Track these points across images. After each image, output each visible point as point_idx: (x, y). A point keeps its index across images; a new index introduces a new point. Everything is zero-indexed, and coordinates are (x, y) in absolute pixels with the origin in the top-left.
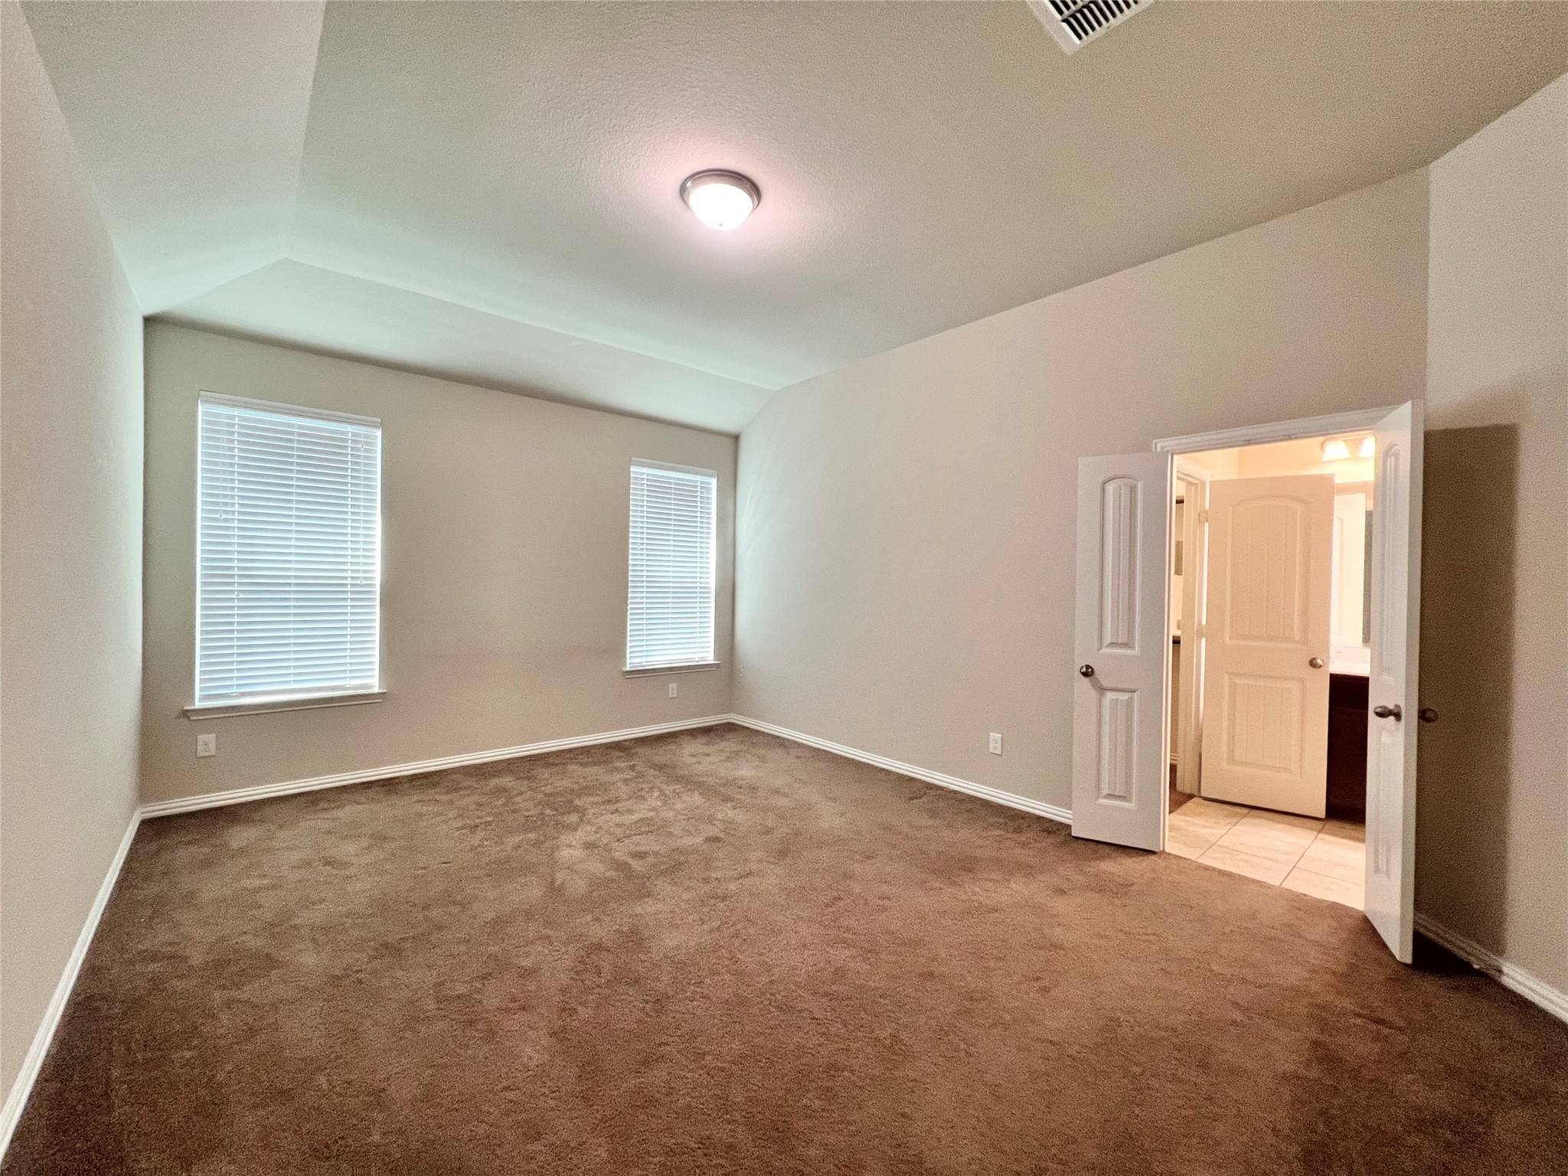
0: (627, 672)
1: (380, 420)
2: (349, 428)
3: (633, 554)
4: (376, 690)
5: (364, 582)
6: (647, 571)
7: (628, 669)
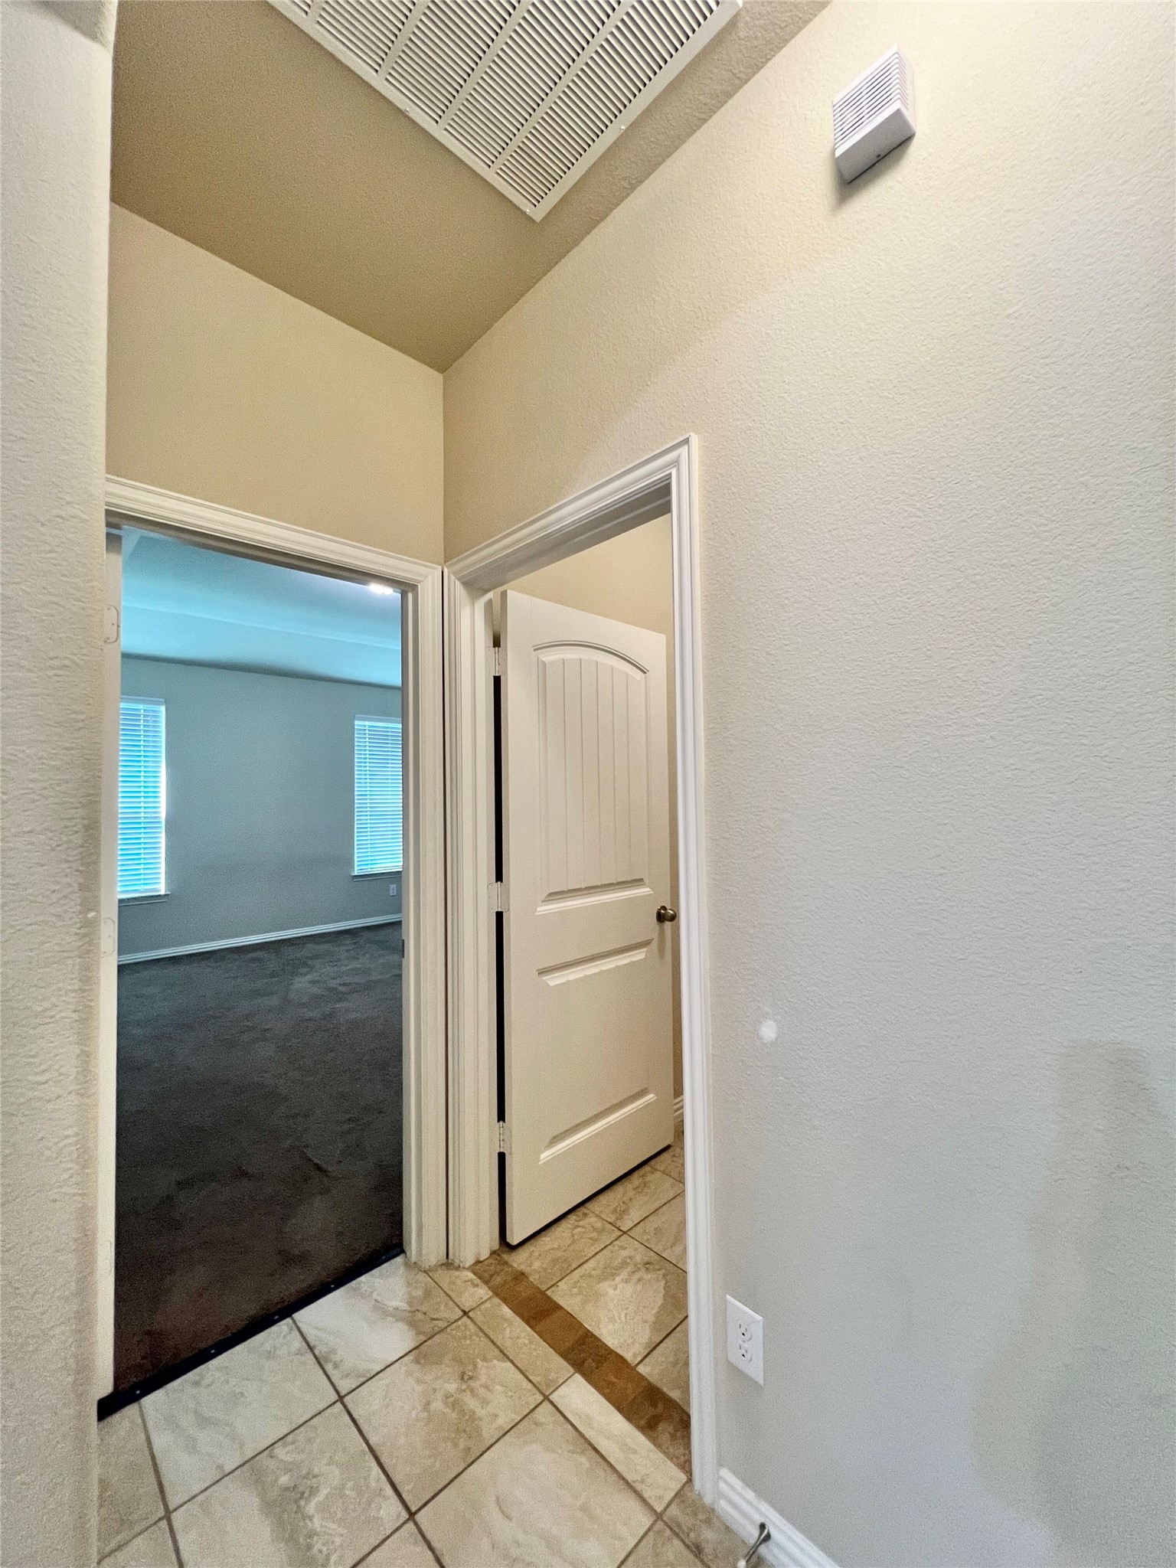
0: (355, 876)
1: (163, 700)
2: (141, 707)
3: (358, 787)
4: (163, 892)
5: (153, 815)
6: (370, 799)
7: (356, 874)
